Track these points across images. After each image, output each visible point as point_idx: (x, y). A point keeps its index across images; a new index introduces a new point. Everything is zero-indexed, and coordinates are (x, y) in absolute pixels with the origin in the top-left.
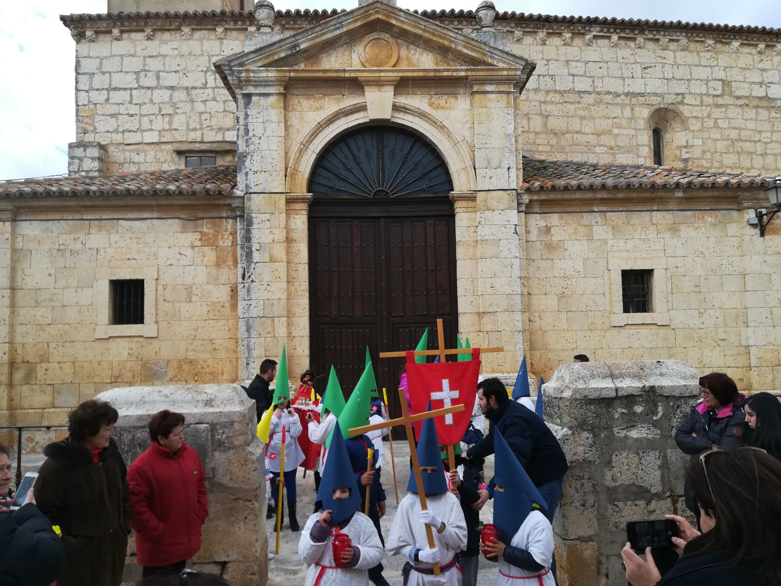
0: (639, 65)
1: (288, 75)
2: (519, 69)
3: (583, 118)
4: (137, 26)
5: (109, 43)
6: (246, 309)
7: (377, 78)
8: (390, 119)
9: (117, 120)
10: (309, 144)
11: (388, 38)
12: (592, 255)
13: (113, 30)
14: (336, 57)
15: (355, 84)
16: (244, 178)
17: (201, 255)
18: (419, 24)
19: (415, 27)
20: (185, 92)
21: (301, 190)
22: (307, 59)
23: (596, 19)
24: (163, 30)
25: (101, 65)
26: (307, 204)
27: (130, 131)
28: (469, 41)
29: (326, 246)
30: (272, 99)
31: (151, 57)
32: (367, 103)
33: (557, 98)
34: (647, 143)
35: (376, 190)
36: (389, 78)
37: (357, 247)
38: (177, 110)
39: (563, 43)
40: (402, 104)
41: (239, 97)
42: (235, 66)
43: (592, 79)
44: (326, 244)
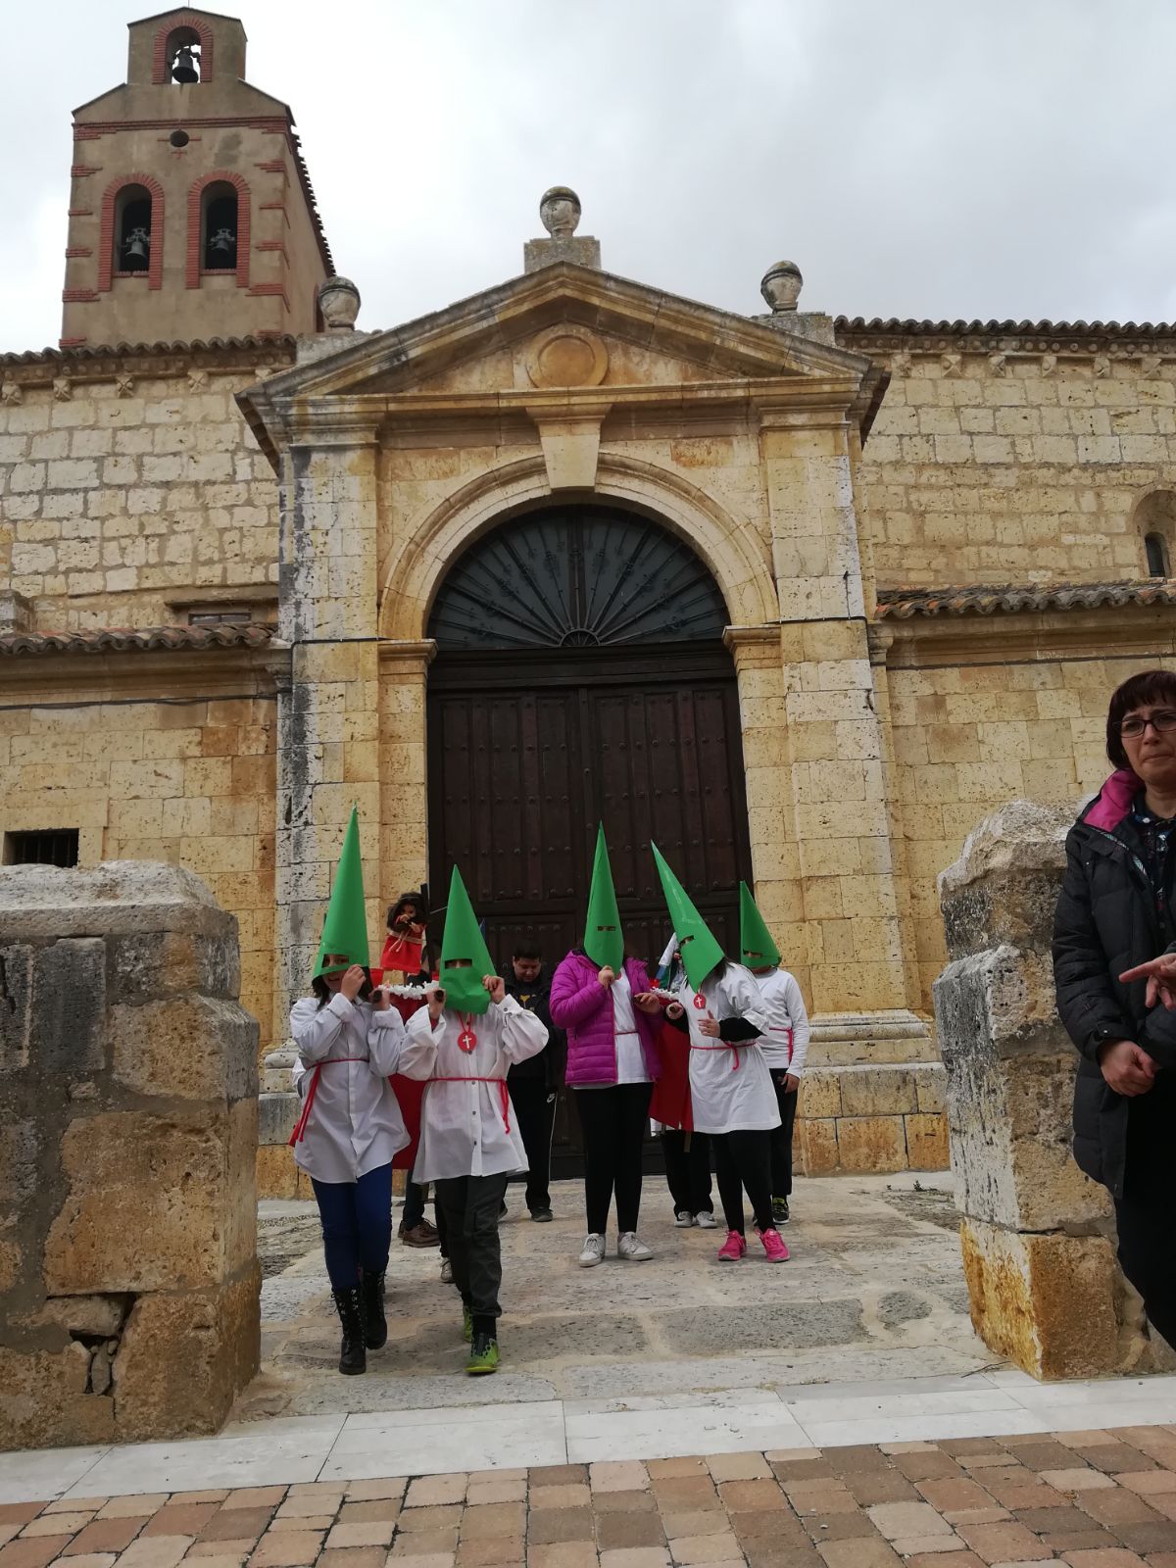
0: (1104, 411)
1: (383, 407)
2: (856, 379)
3: (996, 515)
4: (102, 372)
5: (46, 407)
6: (293, 883)
7: (565, 408)
8: (592, 488)
9: (56, 549)
10: (429, 543)
11: (584, 334)
12: (1039, 753)
13: (56, 382)
14: (483, 373)
15: (521, 423)
16: (293, 612)
17: (199, 776)
18: (646, 301)
19: (639, 308)
20: (192, 490)
21: (413, 634)
22: (423, 379)
23: (1009, 324)
24: (153, 378)
25: (29, 446)
26: (423, 662)
27: (80, 571)
28: (750, 329)
29: (464, 749)
30: (352, 457)
31: (126, 429)
32: (546, 458)
33: (942, 477)
34: (1136, 562)
35: (568, 633)
36: (590, 407)
37: (530, 749)
38: (175, 526)
39: (945, 373)
40: (617, 458)
41: (286, 457)
42: (277, 394)
43: (1009, 440)
44: (465, 745)
